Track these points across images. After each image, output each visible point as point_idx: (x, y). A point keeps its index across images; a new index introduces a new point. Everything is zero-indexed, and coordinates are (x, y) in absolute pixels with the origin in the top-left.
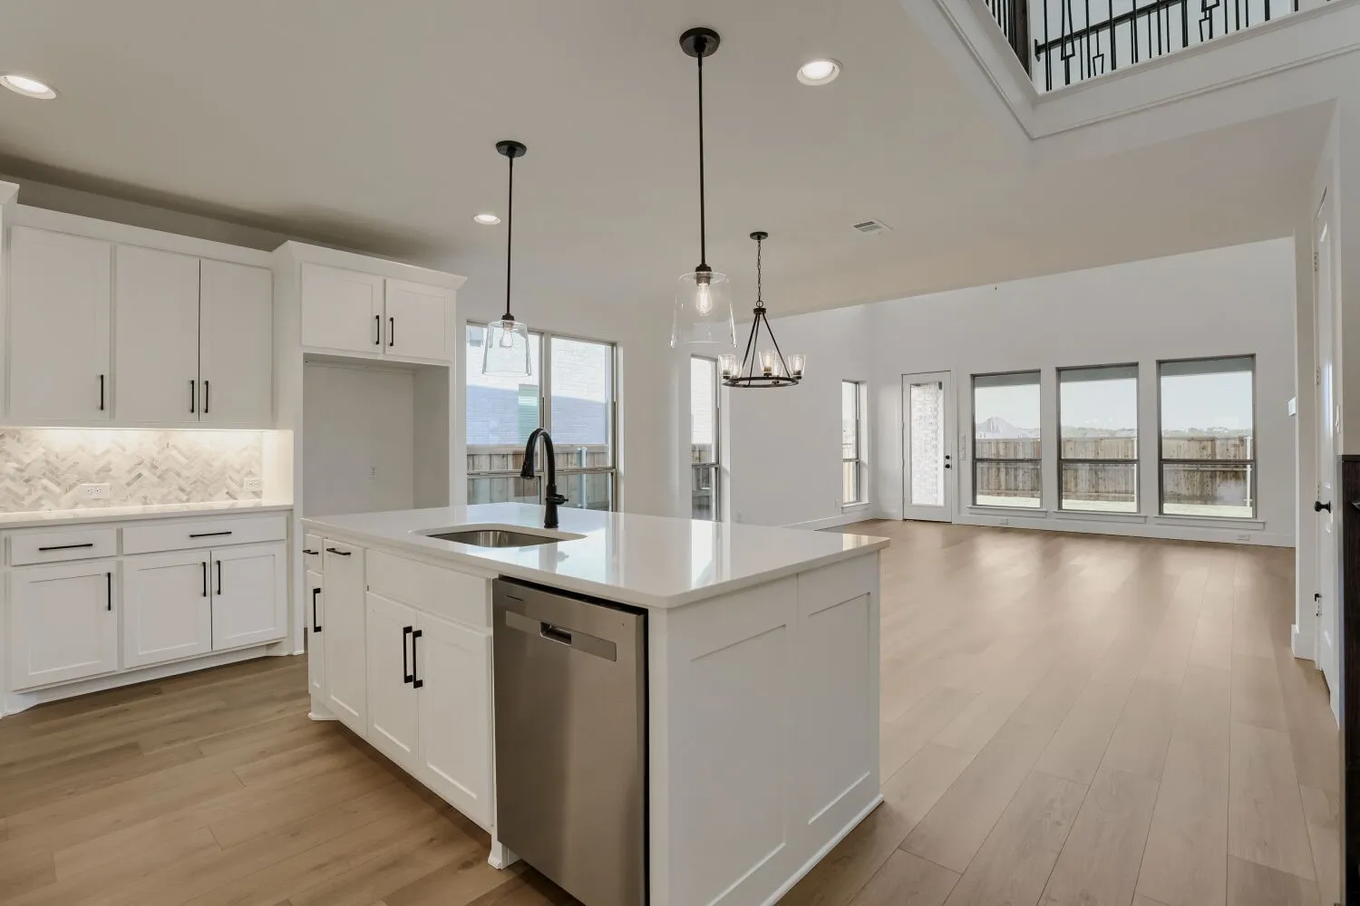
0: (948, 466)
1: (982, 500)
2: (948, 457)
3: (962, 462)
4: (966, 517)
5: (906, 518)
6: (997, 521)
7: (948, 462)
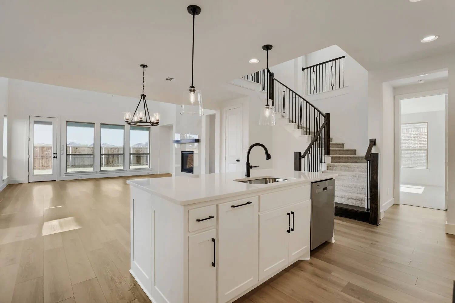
0: (54, 157)
1: (69, 170)
2: (55, 154)
3: (61, 155)
4: (64, 177)
5: (29, 181)
6: (77, 177)
7: (55, 155)
